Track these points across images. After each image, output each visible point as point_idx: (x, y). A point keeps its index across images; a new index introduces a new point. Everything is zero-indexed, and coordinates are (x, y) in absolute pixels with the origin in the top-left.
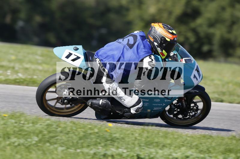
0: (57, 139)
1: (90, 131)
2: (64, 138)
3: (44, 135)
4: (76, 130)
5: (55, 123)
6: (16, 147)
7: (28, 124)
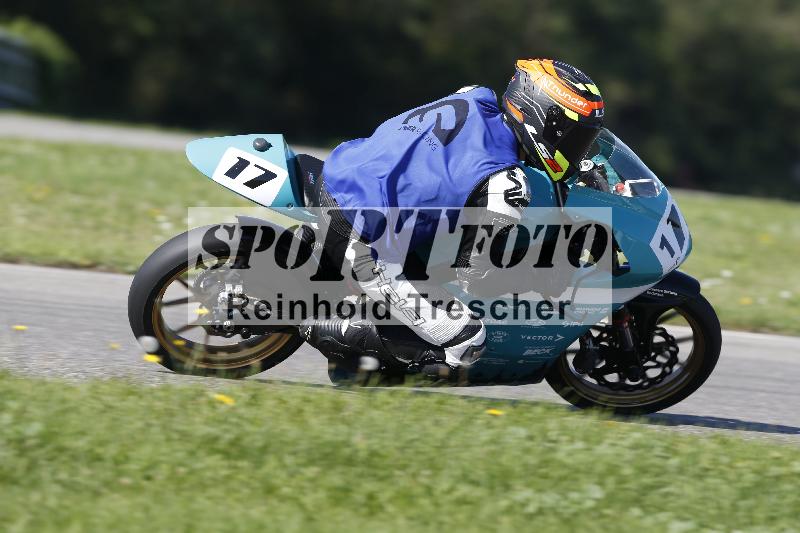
0: (667, 495)
1: (775, 470)
2: (690, 490)
3: (622, 480)
4: (730, 466)
5: (659, 439)
6: (530, 517)
7: (572, 441)
